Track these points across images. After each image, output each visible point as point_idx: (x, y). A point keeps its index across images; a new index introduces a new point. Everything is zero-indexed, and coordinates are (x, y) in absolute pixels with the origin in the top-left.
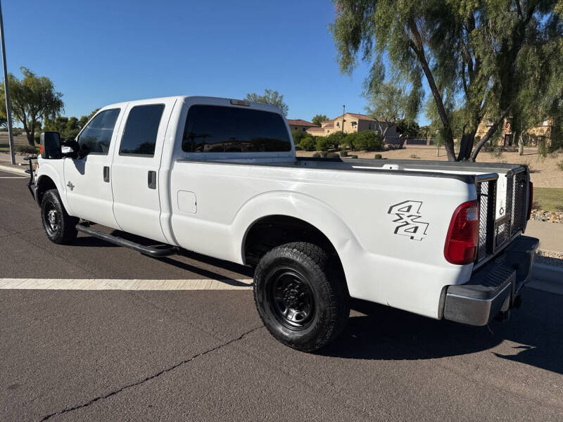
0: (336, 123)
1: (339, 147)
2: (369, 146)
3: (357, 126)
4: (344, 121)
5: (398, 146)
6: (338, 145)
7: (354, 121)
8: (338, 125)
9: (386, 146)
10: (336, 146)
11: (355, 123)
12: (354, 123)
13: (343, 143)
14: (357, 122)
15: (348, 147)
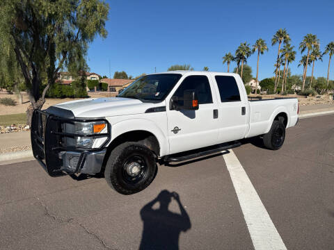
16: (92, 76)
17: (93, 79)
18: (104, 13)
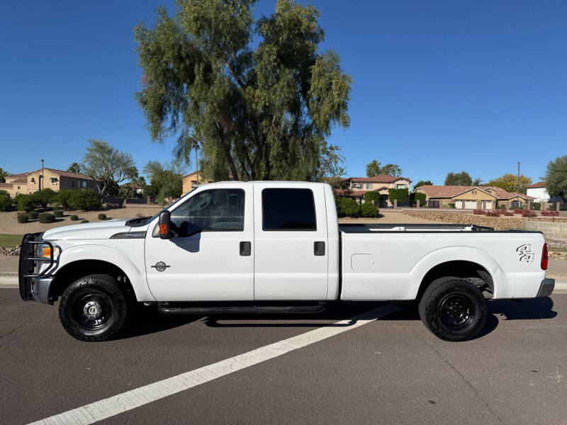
0: (29, 178)
1: (48, 205)
2: (88, 205)
3: (58, 183)
4: (41, 177)
5: (118, 205)
6: (46, 205)
7: (54, 177)
8: (33, 180)
9: (105, 205)
10: (44, 205)
11: (56, 180)
12: (54, 180)
13: (53, 201)
14: (59, 179)
15: (60, 206)
16: (399, 182)
17: (399, 187)
18: (344, 91)
